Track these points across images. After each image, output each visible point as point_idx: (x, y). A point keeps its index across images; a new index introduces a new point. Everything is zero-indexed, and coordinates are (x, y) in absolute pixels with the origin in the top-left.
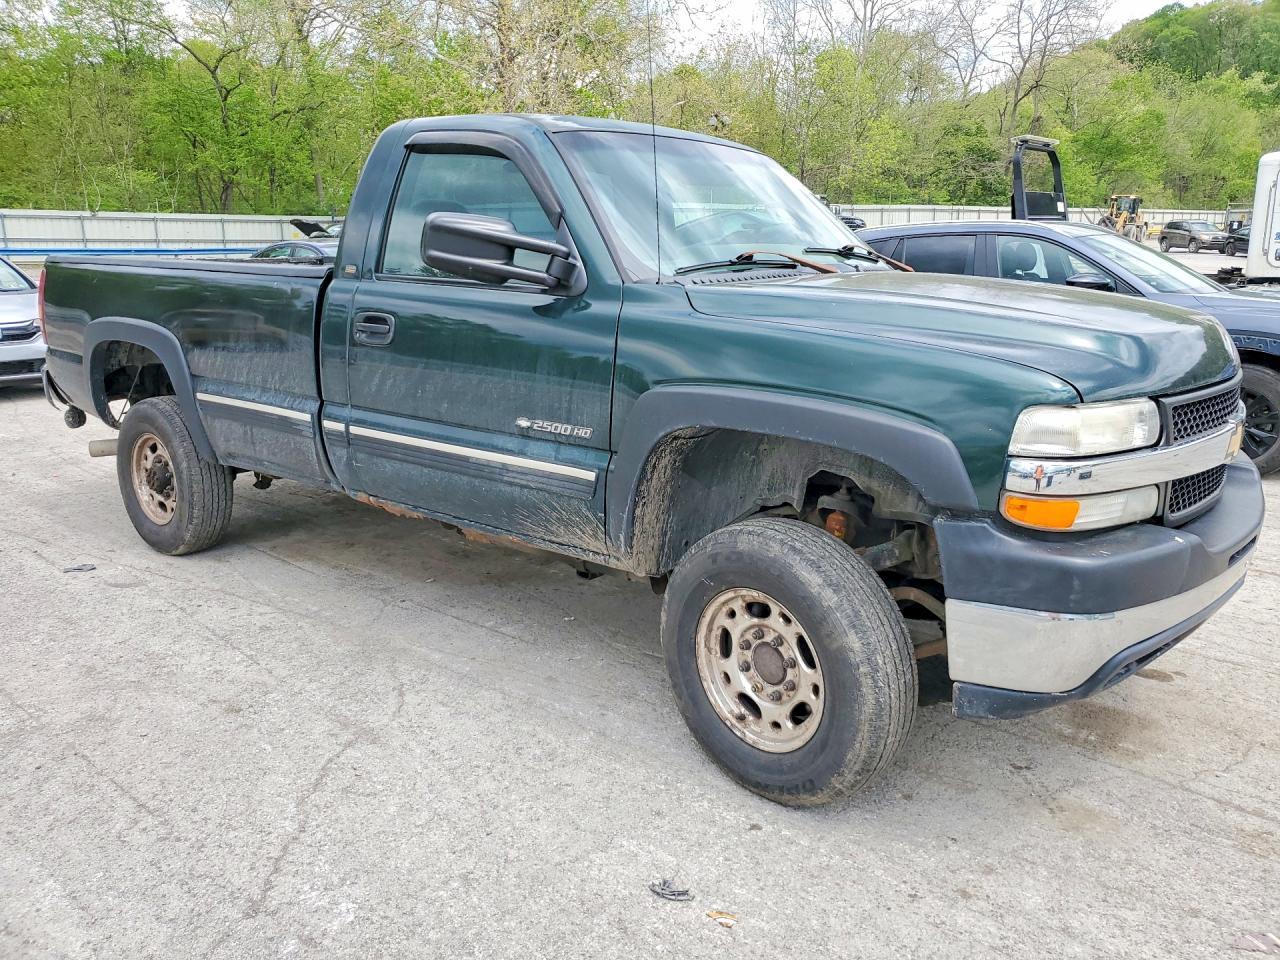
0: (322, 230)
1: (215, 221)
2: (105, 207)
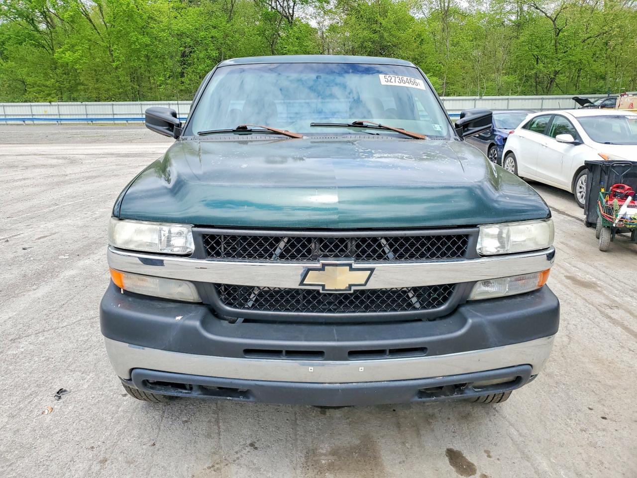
0: (590, 102)
1: (539, 99)
2: (488, 94)
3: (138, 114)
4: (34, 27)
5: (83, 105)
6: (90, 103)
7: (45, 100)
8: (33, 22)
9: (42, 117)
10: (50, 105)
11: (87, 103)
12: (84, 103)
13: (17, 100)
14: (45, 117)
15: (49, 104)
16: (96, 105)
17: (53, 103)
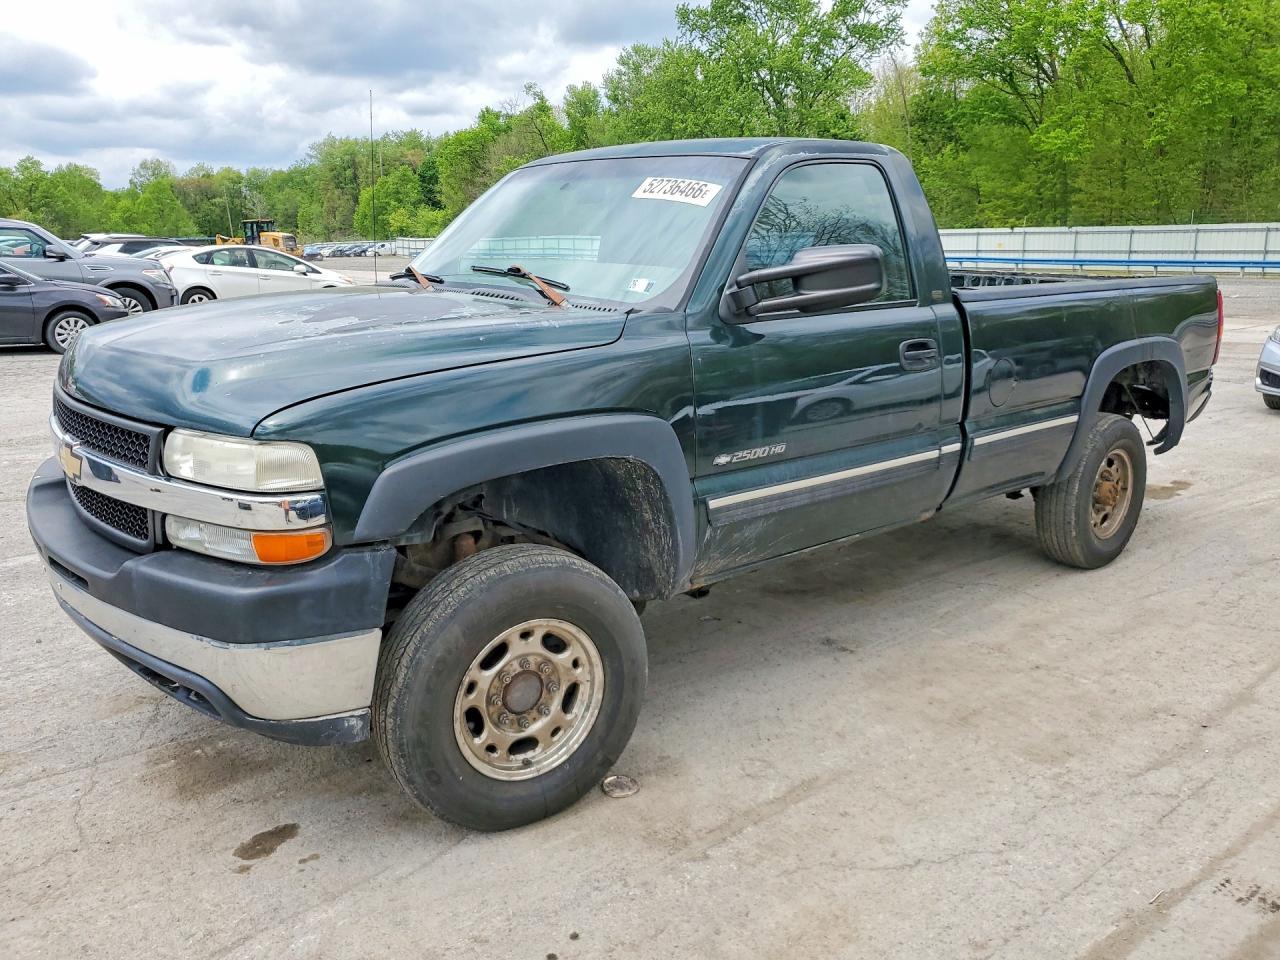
3: (1186, 252)
4: (1012, 87)
5: (1071, 233)
6: (1085, 229)
7: (1004, 224)
8: (1011, 80)
9: (993, 256)
10: (1010, 233)
11: (1080, 229)
12: (1074, 229)
13: (959, 225)
14: (997, 256)
15: (1009, 230)
16: (1099, 232)
17: (1016, 230)
